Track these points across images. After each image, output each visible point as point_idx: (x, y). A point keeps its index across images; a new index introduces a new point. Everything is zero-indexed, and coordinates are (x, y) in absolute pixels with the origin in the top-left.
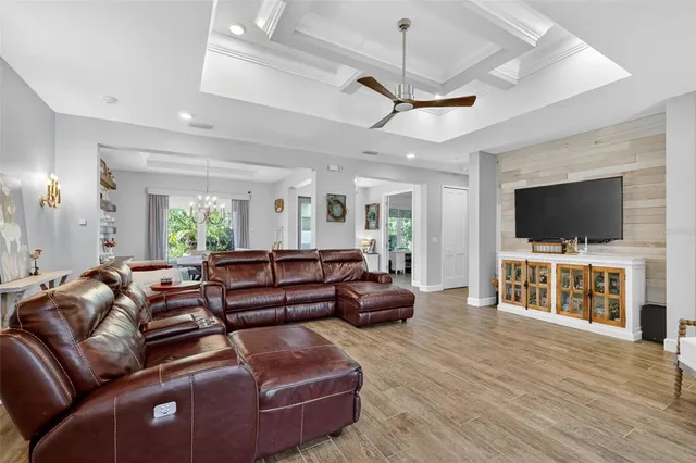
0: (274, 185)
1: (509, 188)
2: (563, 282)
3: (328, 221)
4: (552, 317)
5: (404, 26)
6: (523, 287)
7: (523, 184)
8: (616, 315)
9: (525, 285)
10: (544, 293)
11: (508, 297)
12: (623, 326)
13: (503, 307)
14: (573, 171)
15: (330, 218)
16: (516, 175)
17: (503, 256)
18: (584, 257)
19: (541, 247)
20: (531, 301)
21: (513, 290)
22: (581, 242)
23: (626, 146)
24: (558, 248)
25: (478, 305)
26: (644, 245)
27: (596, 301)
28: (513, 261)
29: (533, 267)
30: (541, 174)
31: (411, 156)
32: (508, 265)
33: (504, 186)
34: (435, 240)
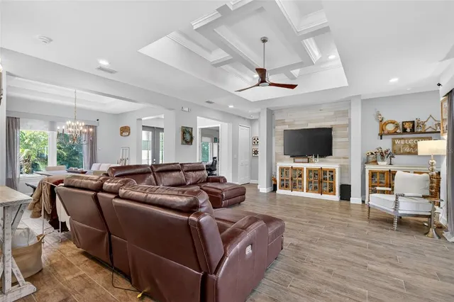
0: (118, 116)
1: (280, 129)
2: (309, 177)
3: (182, 144)
4: (304, 194)
5: (264, 41)
6: (290, 180)
7: (287, 128)
8: (332, 190)
9: (291, 179)
10: (301, 182)
11: (282, 186)
12: (335, 195)
13: (279, 191)
14: (311, 123)
15: (184, 142)
16: (283, 123)
17: (280, 165)
18: (317, 164)
19: (297, 160)
20: (294, 187)
21: (285, 182)
22: (316, 157)
23: (332, 113)
24: (306, 160)
25: (266, 192)
26: (340, 158)
27: (323, 185)
28: (284, 168)
29: (295, 170)
30: (296, 123)
31: (231, 107)
32: (282, 169)
33: (276, 127)
34: (235, 156)
